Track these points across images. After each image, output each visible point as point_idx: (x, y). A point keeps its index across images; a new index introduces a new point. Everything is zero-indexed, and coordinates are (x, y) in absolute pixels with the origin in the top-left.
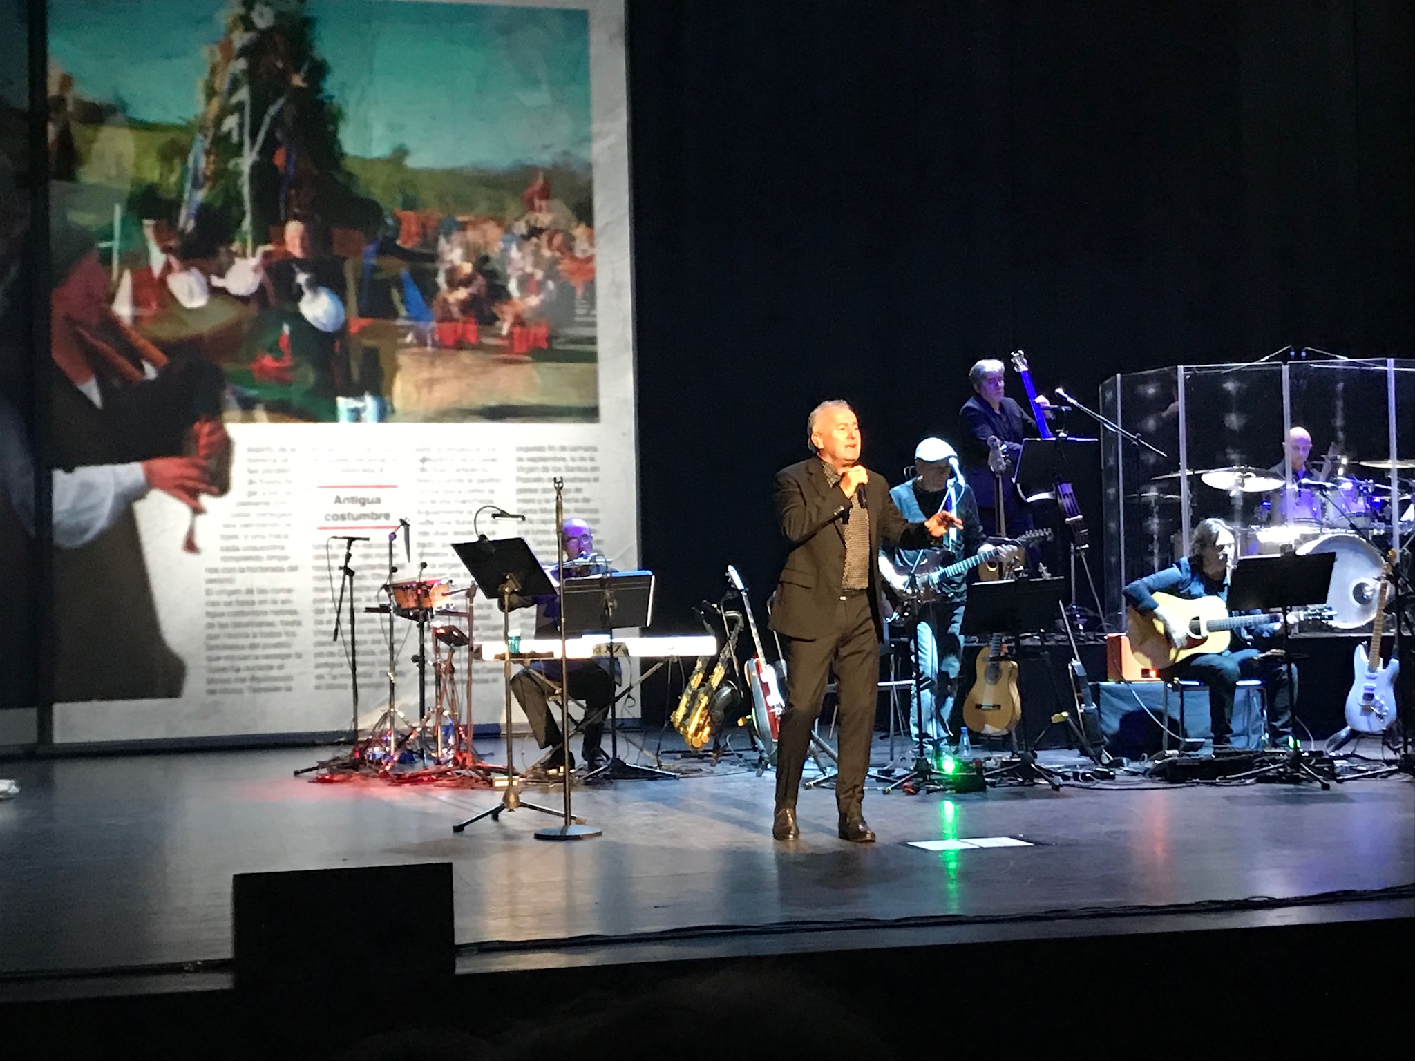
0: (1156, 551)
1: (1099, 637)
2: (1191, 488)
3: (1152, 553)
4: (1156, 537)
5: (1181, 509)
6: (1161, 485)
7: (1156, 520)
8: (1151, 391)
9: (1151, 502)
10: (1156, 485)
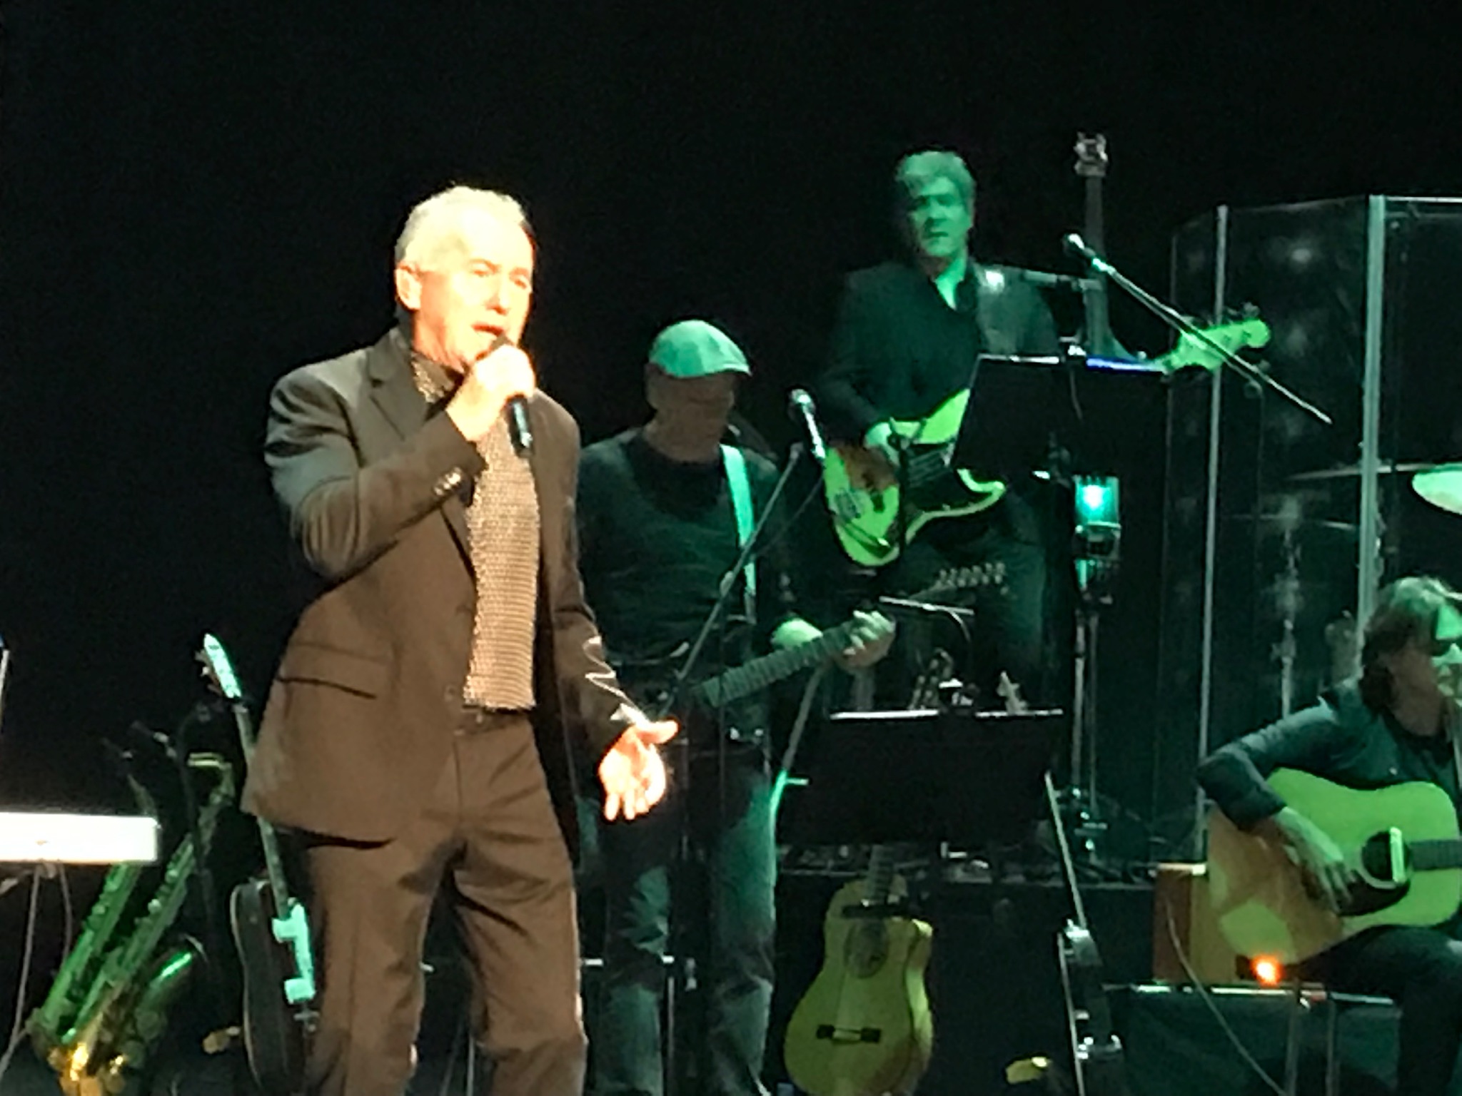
0: (1287, 661)
1: (1137, 871)
2: (1385, 509)
3: (1280, 665)
4: (1289, 625)
5: (1357, 559)
6: (1311, 494)
7: (1294, 585)
8: (1301, 255)
9: (1282, 537)
10: (1300, 495)
